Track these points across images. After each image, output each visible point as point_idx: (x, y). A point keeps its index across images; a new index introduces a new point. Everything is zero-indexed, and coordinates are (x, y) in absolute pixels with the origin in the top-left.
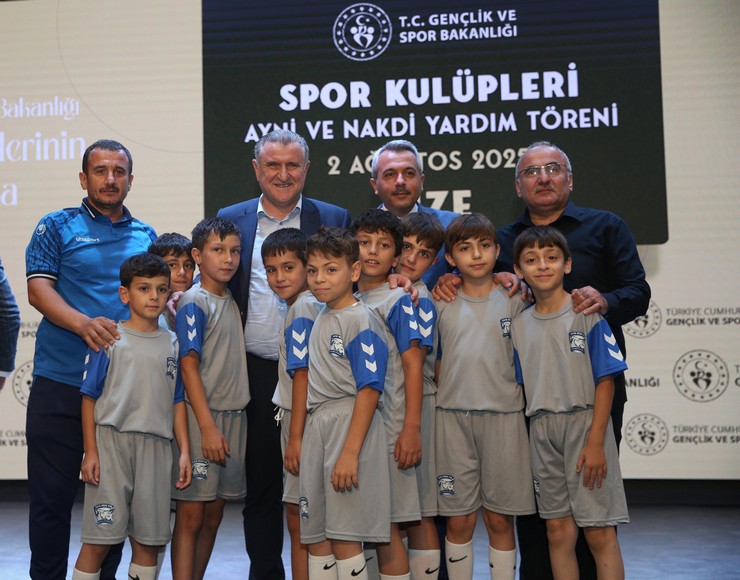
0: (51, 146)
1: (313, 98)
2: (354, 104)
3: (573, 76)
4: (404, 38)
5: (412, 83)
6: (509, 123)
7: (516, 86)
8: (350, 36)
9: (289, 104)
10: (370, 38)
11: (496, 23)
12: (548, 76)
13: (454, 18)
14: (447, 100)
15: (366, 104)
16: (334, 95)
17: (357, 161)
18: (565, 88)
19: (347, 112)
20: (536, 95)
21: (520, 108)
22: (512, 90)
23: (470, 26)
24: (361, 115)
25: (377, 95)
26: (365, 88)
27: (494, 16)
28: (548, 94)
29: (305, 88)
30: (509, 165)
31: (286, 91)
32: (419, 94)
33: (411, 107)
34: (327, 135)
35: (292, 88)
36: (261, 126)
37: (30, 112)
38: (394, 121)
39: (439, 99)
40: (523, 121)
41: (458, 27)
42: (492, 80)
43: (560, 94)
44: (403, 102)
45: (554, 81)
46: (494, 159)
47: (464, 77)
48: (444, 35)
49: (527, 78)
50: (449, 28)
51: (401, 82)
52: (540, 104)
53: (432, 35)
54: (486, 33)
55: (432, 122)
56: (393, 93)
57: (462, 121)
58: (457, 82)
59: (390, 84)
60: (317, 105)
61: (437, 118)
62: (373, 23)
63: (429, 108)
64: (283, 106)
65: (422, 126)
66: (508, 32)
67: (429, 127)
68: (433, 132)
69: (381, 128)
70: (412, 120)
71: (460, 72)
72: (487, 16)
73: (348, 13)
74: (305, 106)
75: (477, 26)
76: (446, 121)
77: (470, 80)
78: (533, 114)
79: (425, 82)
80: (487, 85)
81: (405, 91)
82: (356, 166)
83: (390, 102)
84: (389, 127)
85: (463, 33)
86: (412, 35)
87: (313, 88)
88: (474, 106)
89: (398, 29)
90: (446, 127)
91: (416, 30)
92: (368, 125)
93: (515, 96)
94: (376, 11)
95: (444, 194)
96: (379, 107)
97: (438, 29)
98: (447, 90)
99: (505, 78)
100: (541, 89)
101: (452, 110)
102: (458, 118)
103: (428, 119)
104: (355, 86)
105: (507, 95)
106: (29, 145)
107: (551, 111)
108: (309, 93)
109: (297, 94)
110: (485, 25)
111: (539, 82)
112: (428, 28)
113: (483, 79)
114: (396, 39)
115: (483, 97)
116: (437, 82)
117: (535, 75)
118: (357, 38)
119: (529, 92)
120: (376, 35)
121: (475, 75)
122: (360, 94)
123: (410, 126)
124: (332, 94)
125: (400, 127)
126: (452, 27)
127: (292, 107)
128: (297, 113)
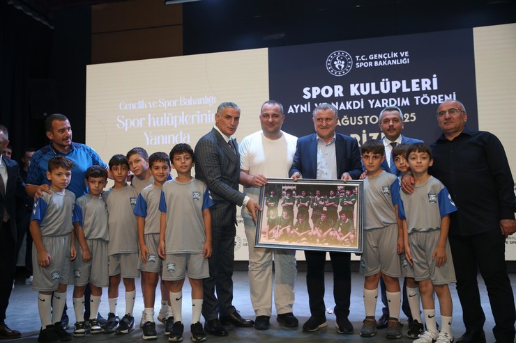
0: (204, 117)
1: (318, 93)
2: (336, 95)
3: (435, 80)
4: (358, 65)
5: (362, 85)
6: (406, 102)
7: (409, 86)
8: (334, 66)
9: (307, 96)
10: (343, 66)
11: (399, 58)
12: (423, 81)
13: (380, 56)
14: (378, 92)
15: (342, 95)
16: (327, 92)
18: (431, 86)
19: (333, 99)
20: (418, 89)
21: (411, 95)
22: (407, 88)
23: (388, 59)
24: (339, 100)
25: (347, 91)
26: (341, 88)
27: (399, 55)
28: (424, 89)
29: (314, 89)
31: (306, 90)
32: (365, 90)
33: (362, 96)
35: (308, 89)
36: (295, 106)
37: (195, 103)
38: (354, 102)
39: (374, 92)
40: (412, 101)
41: (383, 60)
42: (398, 83)
43: (429, 88)
44: (358, 94)
45: (426, 83)
47: (385, 82)
48: (376, 64)
49: (414, 82)
50: (378, 60)
51: (357, 85)
52: (420, 93)
53: (370, 64)
54: (395, 62)
55: (371, 103)
56: (354, 90)
57: (385, 102)
58: (382, 84)
59: (352, 86)
60: (320, 96)
61: (373, 101)
62: (344, 59)
63: (370, 96)
64: (305, 97)
65: (367, 104)
66: (405, 61)
67: (370, 104)
68: (372, 107)
69: (348, 106)
70: (362, 102)
71: (383, 80)
72: (395, 55)
73: (333, 55)
74: (314, 97)
75: (391, 59)
76: (378, 102)
77: (388, 83)
78: (417, 98)
79: (368, 85)
80: (396, 85)
81: (359, 89)
83: (352, 94)
84: (352, 105)
85: (384, 63)
86: (361, 64)
87: (318, 88)
88: (390, 95)
89: (355, 61)
90: (378, 104)
91: (363, 62)
92: (342, 104)
93: (409, 90)
94: (345, 54)
95: (378, 134)
96: (347, 96)
97: (373, 61)
98: (378, 88)
99: (404, 82)
100: (420, 87)
101: (380, 96)
102: (383, 100)
103: (370, 101)
104: (336, 87)
105: (405, 90)
106: (195, 117)
107: (425, 96)
108: (316, 91)
109: (310, 91)
110: (394, 59)
111: (420, 83)
112: (369, 61)
113: (394, 83)
114: (354, 65)
115: (394, 91)
116: (373, 85)
117: (418, 81)
118: (337, 66)
119: (415, 88)
120: (345, 65)
121: (390, 81)
122: (339, 91)
123: (361, 104)
124: (325, 91)
125: (357, 105)
126: (380, 60)
127: (309, 97)
128: (311, 100)
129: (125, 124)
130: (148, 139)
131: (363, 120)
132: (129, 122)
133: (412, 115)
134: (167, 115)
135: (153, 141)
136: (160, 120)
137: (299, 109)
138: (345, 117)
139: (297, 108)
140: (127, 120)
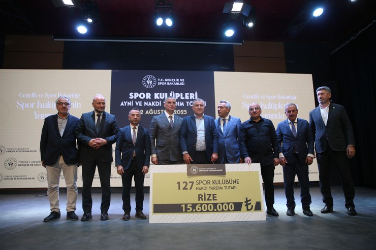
1: (137, 96)
2: (147, 98)
3: (196, 94)
4: (159, 84)
5: (161, 94)
6: (182, 104)
7: (184, 96)
8: (146, 83)
9: (131, 97)
10: (151, 83)
11: (180, 82)
12: (191, 94)
13: (170, 80)
15: (150, 98)
16: (142, 96)
17: (147, 111)
18: (195, 97)
19: (145, 100)
20: (188, 98)
21: (185, 101)
23: (174, 82)
24: (148, 100)
25: (152, 96)
26: (150, 95)
27: (179, 80)
28: (191, 98)
29: (135, 94)
30: (182, 113)
31: (131, 94)
32: (162, 97)
33: (160, 99)
34: (140, 105)
35: (132, 93)
38: (156, 102)
40: (185, 104)
41: (171, 82)
42: (178, 94)
43: (194, 98)
44: (158, 98)
46: (179, 112)
48: (168, 84)
49: (186, 94)
50: (169, 82)
51: (158, 94)
52: (189, 100)
53: (165, 83)
54: (178, 84)
56: (156, 96)
58: (171, 95)
59: (155, 94)
60: (138, 98)
62: (152, 80)
64: (130, 97)
66: (182, 84)
69: (153, 104)
70: (160, 102)
71: (171, 92)
72: (178, 80)
73: (146, 77)
74: (135, 98)
75: (176, 82)
77: (174, 94)
78: (188, 102)
79: (163, 94)
80: (178, 95)
81: (159, 96)
82: (147, 112)
83: (155, 98)
84: (155, 104)
85: (172, 83)
86: (161, 83)
87: (137, 94)
89: (158, 81)
91: (162, 82)
92: (150, 103)
93: (184, 98)
94: (153, 77)
96: (153, 99)
97: (167, 82)
99: (182, 94)
100: (189, 97)
104: (147, 94)
105: (182, 98)
107: (191, 102)
108: (136, 95)
109: (133, 95)
110: (177, 82)
111: (189, 95)
112: (164, 82)
113: (177, 94)
114: (157, 83)
116: (166, 94)
117: (188, 94)
118: (148, 83)
119: (187, 97)
120: (153, 83)
121: (175, 93)
122: (148, 96)
123: (160, 104)
124: (142, 95)
125: (157, 104)
126: (170, 82)
127: (132, 98)
128: (133, 99)
129: (22, 106)
130: (36, 116)
131: (161, 112)
132: (25, 104)
133: (185, 111)
134: (50, 102)
135: (40, 117)
136: (45, 104)
137: (127, 104)
138: (151, 110)
139: (125, 103)
140: (23, 104)
